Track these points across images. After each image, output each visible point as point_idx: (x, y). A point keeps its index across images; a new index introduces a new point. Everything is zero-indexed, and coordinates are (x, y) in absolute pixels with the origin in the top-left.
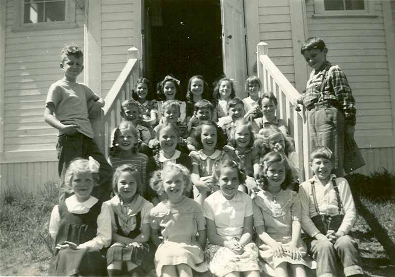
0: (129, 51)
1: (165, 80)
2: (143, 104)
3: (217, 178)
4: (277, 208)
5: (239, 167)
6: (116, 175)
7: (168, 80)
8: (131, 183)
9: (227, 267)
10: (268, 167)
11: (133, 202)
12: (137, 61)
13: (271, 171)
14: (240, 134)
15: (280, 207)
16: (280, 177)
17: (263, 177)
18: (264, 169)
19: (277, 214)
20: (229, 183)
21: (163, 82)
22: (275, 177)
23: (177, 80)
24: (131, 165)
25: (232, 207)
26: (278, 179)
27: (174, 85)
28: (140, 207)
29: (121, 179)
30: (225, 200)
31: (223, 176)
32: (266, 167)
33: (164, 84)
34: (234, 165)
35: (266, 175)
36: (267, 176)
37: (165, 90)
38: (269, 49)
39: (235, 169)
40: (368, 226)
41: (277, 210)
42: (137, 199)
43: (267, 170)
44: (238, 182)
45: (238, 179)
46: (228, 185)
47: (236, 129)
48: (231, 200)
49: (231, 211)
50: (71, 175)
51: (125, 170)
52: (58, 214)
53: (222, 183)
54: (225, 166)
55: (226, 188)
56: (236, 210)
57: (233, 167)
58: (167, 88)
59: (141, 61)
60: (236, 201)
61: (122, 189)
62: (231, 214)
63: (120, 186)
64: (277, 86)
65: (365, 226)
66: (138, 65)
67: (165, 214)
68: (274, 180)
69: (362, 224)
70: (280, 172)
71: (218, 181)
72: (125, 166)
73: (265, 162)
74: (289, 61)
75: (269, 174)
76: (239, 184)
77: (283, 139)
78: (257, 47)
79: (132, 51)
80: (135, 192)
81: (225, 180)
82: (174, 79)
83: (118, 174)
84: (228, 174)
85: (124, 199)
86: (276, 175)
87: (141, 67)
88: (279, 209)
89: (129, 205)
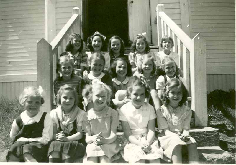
0: (73, 10)
1: (94, 35)
2: (75, 56)
3: (129, 92)
4: (176, 119)
5: (146, 86)
6: (60, 93)
7: (97, 35)
8: (70, 99)
9: (137, 157)
10: (169, 91)
11: (71, 112)
12: (78, 16)
13: (171, 93)
14: (146, 64)
15: (178, 119)
16: (178, 97)
17: (166, 97)
18: (167, 92)
19: (175, 123)
20: (138, 97)
21: (92, 36)
22: (175, 97)
23: (103, 36)
24: (71, 85)
25: (140, 114)
26: (177, 99)
27: (100, 40)
28: (76, 116)
29: (63, 95)
30: (135, 109)
31: (134, 92)
32: (168, 90)
33: (93, 38)
34: (142, 85)
35: (167, 97)
36: (169, 97)
37: (93, 43)
38: (165, 9)
39: (143, 87)
40: (232, 125)
41: (176, 120)
42: (74, 109)
43: (169, 92)
44: (145, 96)
45: (144, 95)
46: (138, 99)
47: (142, 61)
48: (139, 109)
49: (140, 117)
50: (25, 97)
51: (66, 89)
52: (17, 125)
53: (133, 96)
54: (136, 85)
55: (136, 101)
56: (143, 116)
57: (142, 86)
58: (95, 41)
59: (81, 16)
60: (143, 110)
61: (64, 102)
62: (139, 119)
63: (63, 100)
64: (171, 31)
65: (230, 125)
66: (79, 19)
67: (93, 118)
68: (174, 99)
69: (229, 124)
70: (178, 93)
71: (130, 95)
72: (66, 86)
73: (167, 86)
74: (177, 17)
75: (170, 95)
76: (145, 98)
77: (175, 66)
78: (157, 7)
79: (75, 10)
80: (73, 105)
81: (136, 94)
82: (101, 35)
83: (61, 91)
84: (138, 90)
85: (65, 110)
86: (175, 96)
87: (81, 20)
88: (177, 120)
89: (68, 114)
